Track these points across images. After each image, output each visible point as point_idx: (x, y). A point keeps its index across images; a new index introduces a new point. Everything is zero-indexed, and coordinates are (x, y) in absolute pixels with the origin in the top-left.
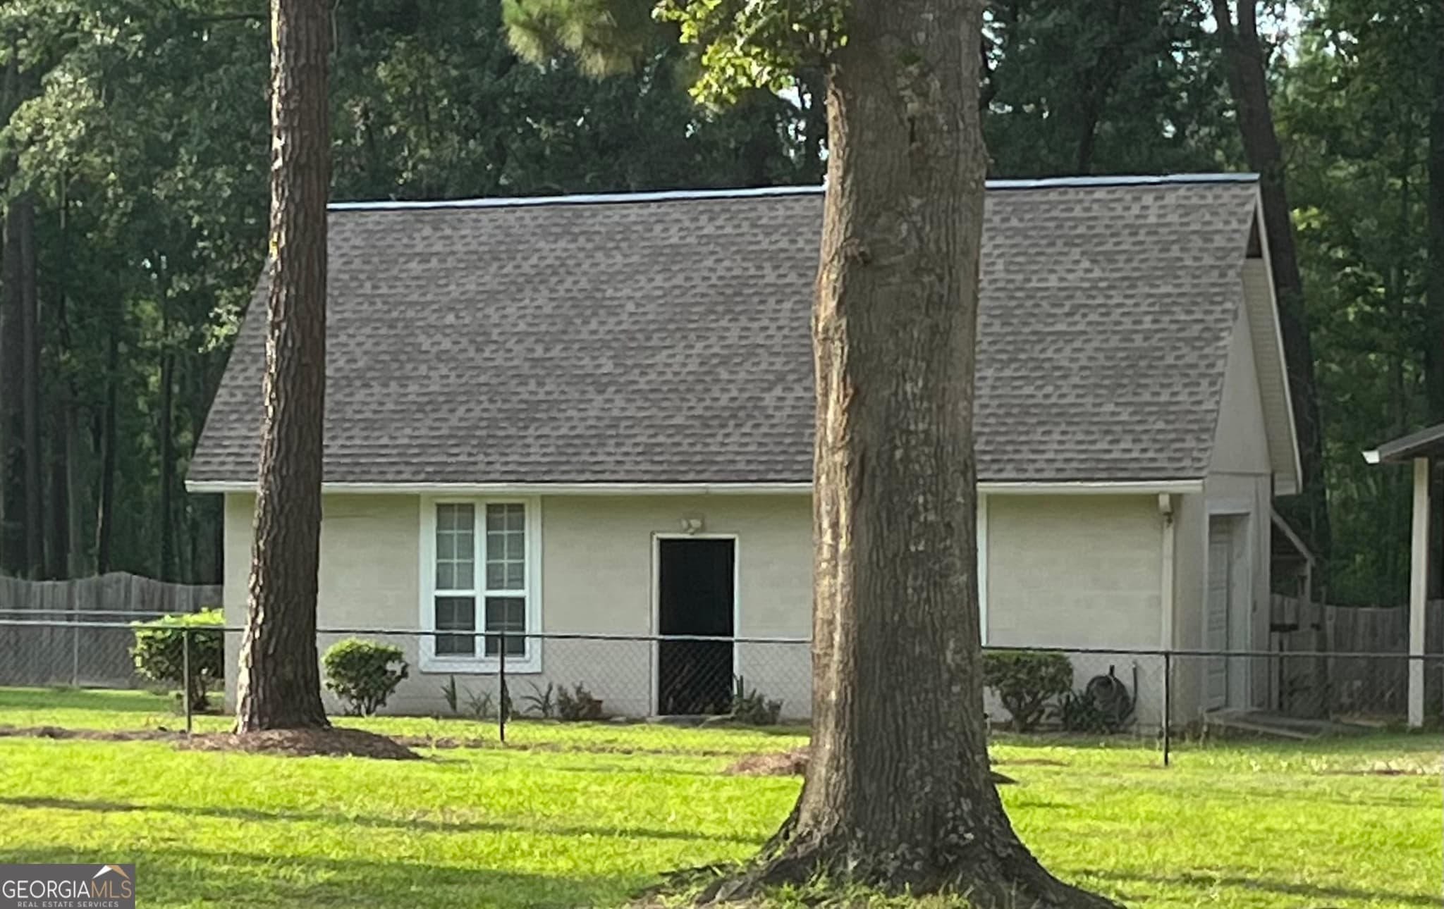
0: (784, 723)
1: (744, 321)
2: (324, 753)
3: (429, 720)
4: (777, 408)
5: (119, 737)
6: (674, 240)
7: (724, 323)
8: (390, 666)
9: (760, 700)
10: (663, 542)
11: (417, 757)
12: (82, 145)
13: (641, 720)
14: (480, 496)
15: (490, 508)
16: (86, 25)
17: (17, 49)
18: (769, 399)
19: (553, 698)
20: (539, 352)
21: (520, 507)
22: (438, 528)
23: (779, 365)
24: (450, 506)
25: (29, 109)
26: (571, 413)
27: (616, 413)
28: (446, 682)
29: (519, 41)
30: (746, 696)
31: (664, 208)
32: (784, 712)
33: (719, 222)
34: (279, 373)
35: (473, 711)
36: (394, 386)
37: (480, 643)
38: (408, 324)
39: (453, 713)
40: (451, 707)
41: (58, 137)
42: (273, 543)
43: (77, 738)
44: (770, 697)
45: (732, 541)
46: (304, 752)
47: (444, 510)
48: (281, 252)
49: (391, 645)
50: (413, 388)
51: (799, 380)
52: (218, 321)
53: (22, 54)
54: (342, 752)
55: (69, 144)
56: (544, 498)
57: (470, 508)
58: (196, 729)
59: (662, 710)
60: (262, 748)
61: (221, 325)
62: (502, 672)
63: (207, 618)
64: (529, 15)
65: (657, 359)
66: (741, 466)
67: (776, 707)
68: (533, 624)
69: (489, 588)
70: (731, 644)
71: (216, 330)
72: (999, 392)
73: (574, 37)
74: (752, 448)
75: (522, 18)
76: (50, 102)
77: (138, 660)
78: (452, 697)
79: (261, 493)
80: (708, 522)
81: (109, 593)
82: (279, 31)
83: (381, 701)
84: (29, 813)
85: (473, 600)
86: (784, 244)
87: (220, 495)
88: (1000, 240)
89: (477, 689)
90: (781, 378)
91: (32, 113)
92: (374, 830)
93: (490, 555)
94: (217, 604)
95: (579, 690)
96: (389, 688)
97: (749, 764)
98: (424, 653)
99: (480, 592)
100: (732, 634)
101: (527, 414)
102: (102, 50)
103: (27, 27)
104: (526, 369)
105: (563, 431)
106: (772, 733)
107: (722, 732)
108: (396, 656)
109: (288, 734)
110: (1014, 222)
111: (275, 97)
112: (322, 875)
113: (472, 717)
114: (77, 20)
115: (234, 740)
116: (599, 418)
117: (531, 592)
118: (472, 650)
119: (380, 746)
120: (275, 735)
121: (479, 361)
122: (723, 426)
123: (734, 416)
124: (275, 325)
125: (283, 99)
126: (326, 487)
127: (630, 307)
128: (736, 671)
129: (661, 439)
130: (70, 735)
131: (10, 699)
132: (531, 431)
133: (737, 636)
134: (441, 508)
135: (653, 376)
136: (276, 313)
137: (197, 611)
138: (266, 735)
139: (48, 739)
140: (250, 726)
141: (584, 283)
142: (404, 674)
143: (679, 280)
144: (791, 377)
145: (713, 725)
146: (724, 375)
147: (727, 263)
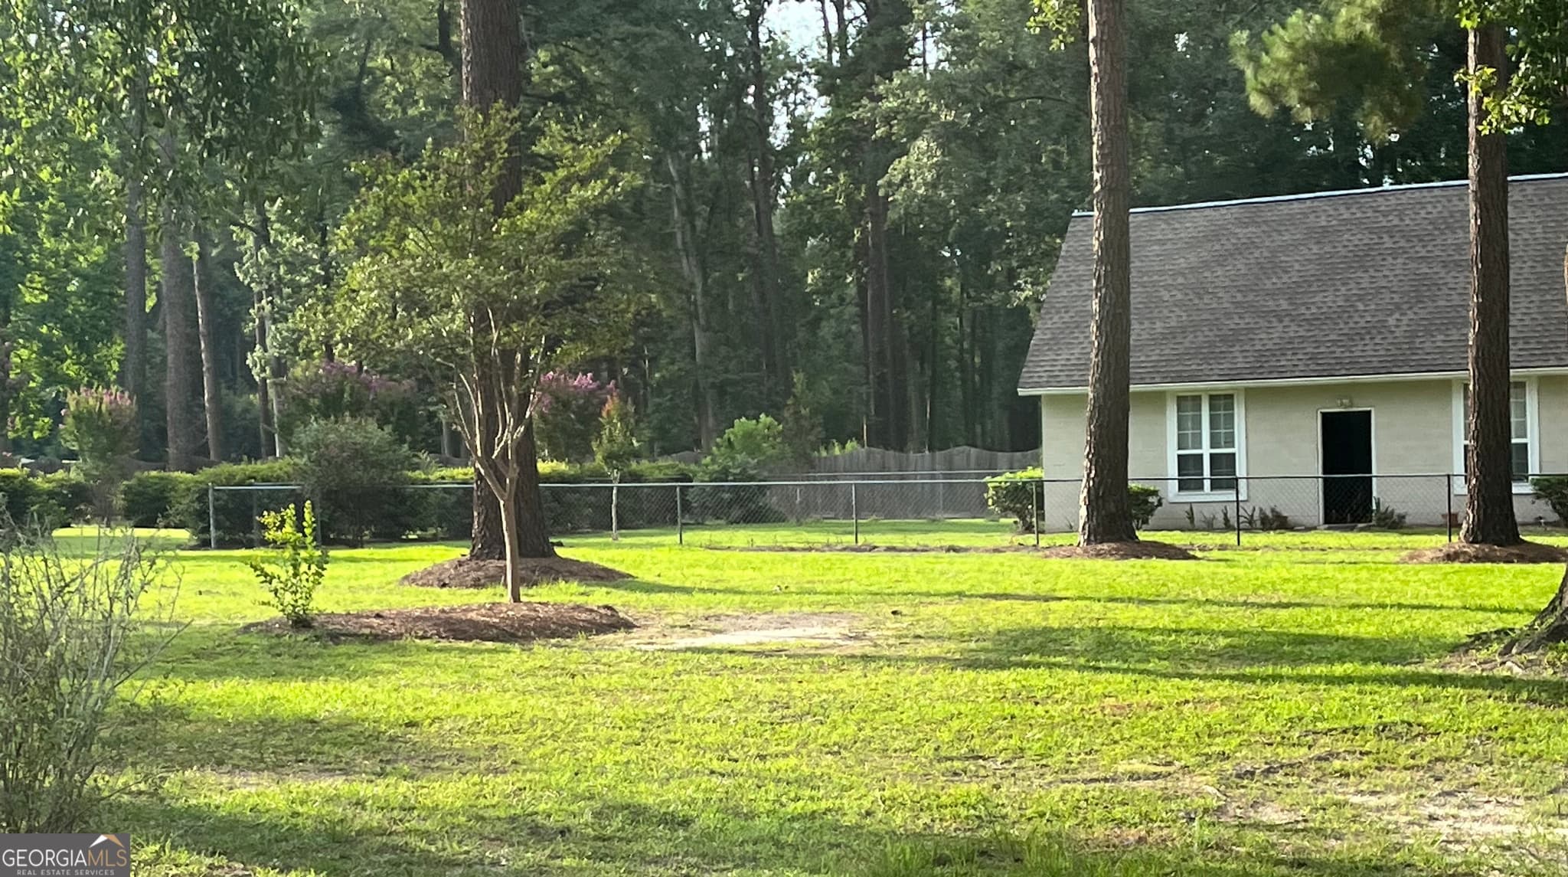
0: (1411, 527)
1: (1372, 272)
2: (1138, 557)
3: (1178, 533)
4: (1397, 326)
5: (997, 550)
6: (1324, 224)
7: (1359, 274)
8: (1151, 499)
9: (1392, 512)
10: (1324, 414)
11: (1194, 558)
12: (933, 185)
13: (1315, 528)
14: (1205, 390)
15: (1212, 398)
16: (934, 108)
17: (891, 127)
18: (1391, 321)
19: (1257, 515)
20: (1239, 297)
21: (1231, 396)
22: (1179, 410)
23: (1397, 298)
24: (1185, 398)
25: (900, 164)
26: (1263, 336)
27: (1292, 334)
28: (1187, 508)
29: (1256, 101)
30: (1382, 509)
31: (1316, 204)
32: (1408, 520)
33: (1354, 210)
34: (1101, 319)
35: (1204, 525)
36: (1147, 324)
37: (1207, 484)
38: (1154, 284)
39: (1193, 529)
40: (1190, 524)
41: (919, 180)
42: (1099, 427)
43: (972, 552)
44: (1399, 510)
45: (1369, 412)
46: (1125, 557)
47: (1181, 400)
48: (1100, 244)
49: (1150, 486)
50: (1158, 324)
51: (1410, 308)
52: (1019, 288)
53: (895, 130)
54: (1150, 556)
55: (925, 184)
56: (1247, 390)
57: (1199, 398)
58: (1042, 544)
59: (1326, 522)
60: (1098, 555)
61: (1023, 290)
62: (1238, 501)
63: (1031, 473)
64: (1263, 84)
65: (1316, 299)
66: (1375, 364)
67: (1402, 517)
68: (1241, 470)
69: (1212, 447)
70: (1370, 479)
71: (1018, 293)
72: (1545, 309)
73: (1292, 98)
74: (1382, 353)
75: (1259, 87)
76: (913, 158)
77: (990, 502)
78: (1191, 517)
79: (1091, 395)
80: (1356, 401)
81: (957, 459)
82: (1097, 105)
83: (1145, 522)
84: (999, 603)
85: (1201, 456)
86: (1396, 222)
87: (1039, 397)
88: (1539, 212)
89: (1207, 512)
90: (1398, 307)
91: (902, 165)
92: (1225, 609)
93: (1212, 428)
94: (1037, 463)
95: (1273, 511)
96: (1151, 512)
97: (1415, 556)
98: (1171, 491)
99: (1206, 451)
100: (1370, 472)
101: (1233, 338)
102: (945, 124)
103: (898, 113)
104: (1231, 308)
105: (1258, 347)
106: (1403, 534)
107: (1370, 535)
108: (1155, 493)
109: (1113, 545)
110: (1547, 201)
111: (1095, 147)
112: (1222, 642)
113: (1204, 530)
114: (928, 107)
115: (1079, 550)
116: (1281, 338)
117: (1239, 449)
118: (1201, 488)
119: (1173, 551)
120: (1105, 546)
121: (1201, 306)
122: (1362, 339)
123: (1369, 333)
124: (1097, 289)
125: (1100, 148)
126: (1133, 388)
127: (1297, 266)
128: (1375, 494)
129: (1322, 350)
130: (966, 550)
131: (911, 527)
132: (1237, 348)
133: (1374, 473)
134: (1179, 398)
135: (1314, 310)
136: (1098, 282)
137: (1024, 468)
138: (1099, 547)
139: (952, 553)
140: (1088, 541)
141: (1266, 254)
142: (1160, 504)
143: (1328, 249)
144: (1405, 306)
145: (1362, 530)
146: (1361, 307)
147: (1359, 236)
